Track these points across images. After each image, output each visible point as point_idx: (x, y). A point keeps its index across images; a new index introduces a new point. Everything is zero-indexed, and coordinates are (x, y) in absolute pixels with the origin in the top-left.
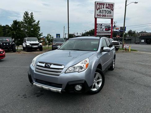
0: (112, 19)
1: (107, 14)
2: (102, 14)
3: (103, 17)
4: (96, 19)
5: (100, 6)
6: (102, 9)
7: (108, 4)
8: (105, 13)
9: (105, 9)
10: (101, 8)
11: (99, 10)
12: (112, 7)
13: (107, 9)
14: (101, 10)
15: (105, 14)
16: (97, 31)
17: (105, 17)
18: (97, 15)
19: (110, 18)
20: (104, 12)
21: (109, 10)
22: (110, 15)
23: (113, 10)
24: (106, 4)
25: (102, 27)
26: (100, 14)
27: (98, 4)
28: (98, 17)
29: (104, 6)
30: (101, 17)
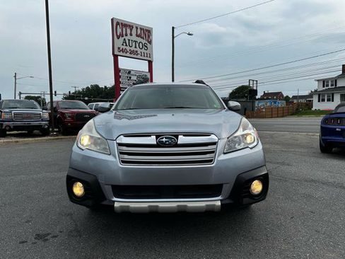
0: (150, 63)
1: (139, 51)
2: (128, 48)
3: (132, 56)
4: (116, 57)
5: (124, 29)
6: (129, 37)
7: (141, 29)
8: (136, 47)
9: (134, 38)
10: (126, 35)
11: (121, 39)
12: (149, 37)
13: (139, 40)
14: (127, 38)
15: (135, 50)
16: (121, 86)
17: (135, 56)
18: (119, 48)
19: (146, 58)
20: (134, 44)
21: (144, 41)
22: (145, 52)
23: (150, 42)
24: (137, 28)
25: (130, 78)
26: (124, 47)
27: (118, 24)
28: (121, 53)
29: (131, 30)
30: (128, 54)
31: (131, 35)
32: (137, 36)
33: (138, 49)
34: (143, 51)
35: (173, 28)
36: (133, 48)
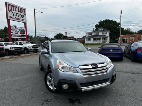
0: (25, 24)
1: (20, 18)
2: (15, 17)
3: (17, 20)
5: (12, 8)
6: (15, 12)
7: (21, 9)
9: (17, 12)
10: (13, 11)
11: (11, 12)
12: (24, 12)
13: (20, 13)
14: (14, 12)
15: (18, 17)
16: (12, 34)
17: (18, 20)
18: (10, 16)
19: (23, 22)
20: (17, 15)
21: (22, 14)
22: (23, 19)
23: (25, 15)
24: (18, 8)
25: (16, 30)
26: (13, 16)
27: (9, 5)
28: (11, 19)
29: (16, 9)
30: (15, 20)
31: (16, 11)
32: (19, 11)
33: (19, 17)
34: (22, 18)
35: (35, 9)
36: (17, 17)
